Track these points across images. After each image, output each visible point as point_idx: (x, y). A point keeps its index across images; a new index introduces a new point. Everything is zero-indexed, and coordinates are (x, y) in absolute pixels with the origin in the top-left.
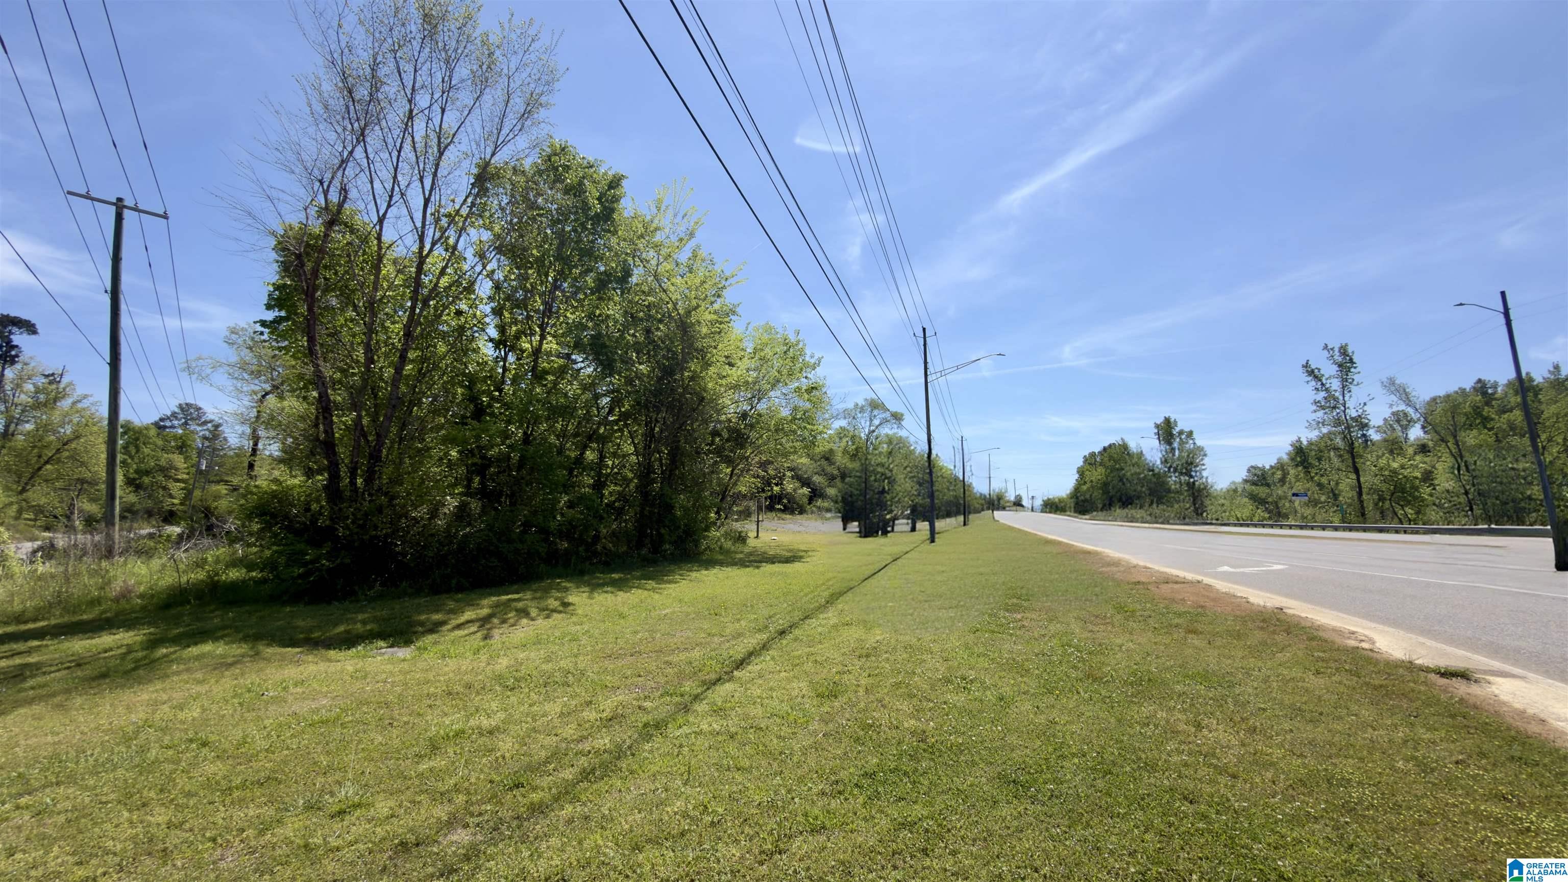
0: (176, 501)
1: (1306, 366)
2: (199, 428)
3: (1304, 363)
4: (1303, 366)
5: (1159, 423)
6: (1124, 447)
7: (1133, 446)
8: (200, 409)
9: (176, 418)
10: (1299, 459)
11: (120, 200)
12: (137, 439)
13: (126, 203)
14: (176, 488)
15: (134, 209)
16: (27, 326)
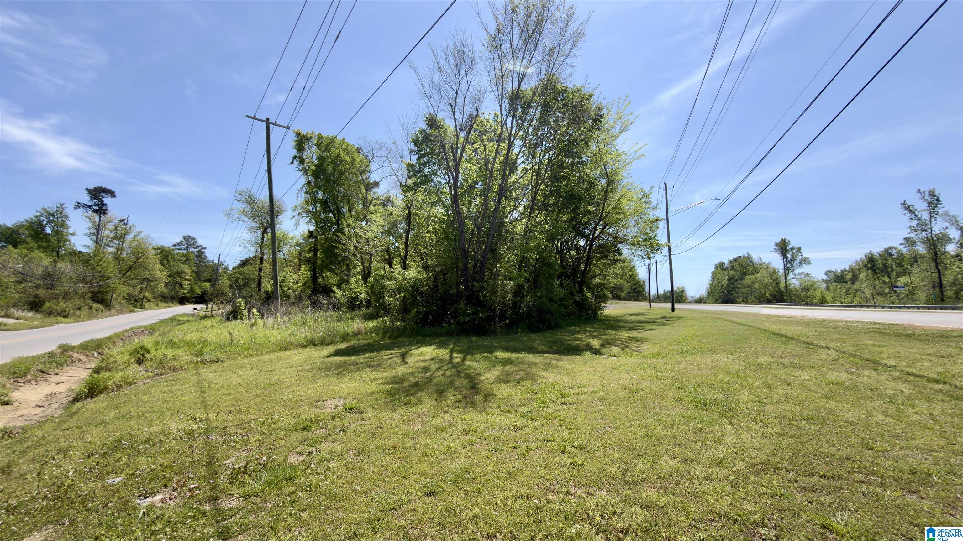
0: (185, 292)
1: (904, 204)
2: (194, 250)
3: (903, 202)
4: (901, 204)
5: (778, 242)
6: (749, 257)
7: (755, 257)
8: (195, 239)
9: (182, 244)
10: (869, 265)
11: (268, 119)
12: (167, 256)
13: (271, 121)
14: (185, 284)
15: (275, 124)
16: (112, 194)
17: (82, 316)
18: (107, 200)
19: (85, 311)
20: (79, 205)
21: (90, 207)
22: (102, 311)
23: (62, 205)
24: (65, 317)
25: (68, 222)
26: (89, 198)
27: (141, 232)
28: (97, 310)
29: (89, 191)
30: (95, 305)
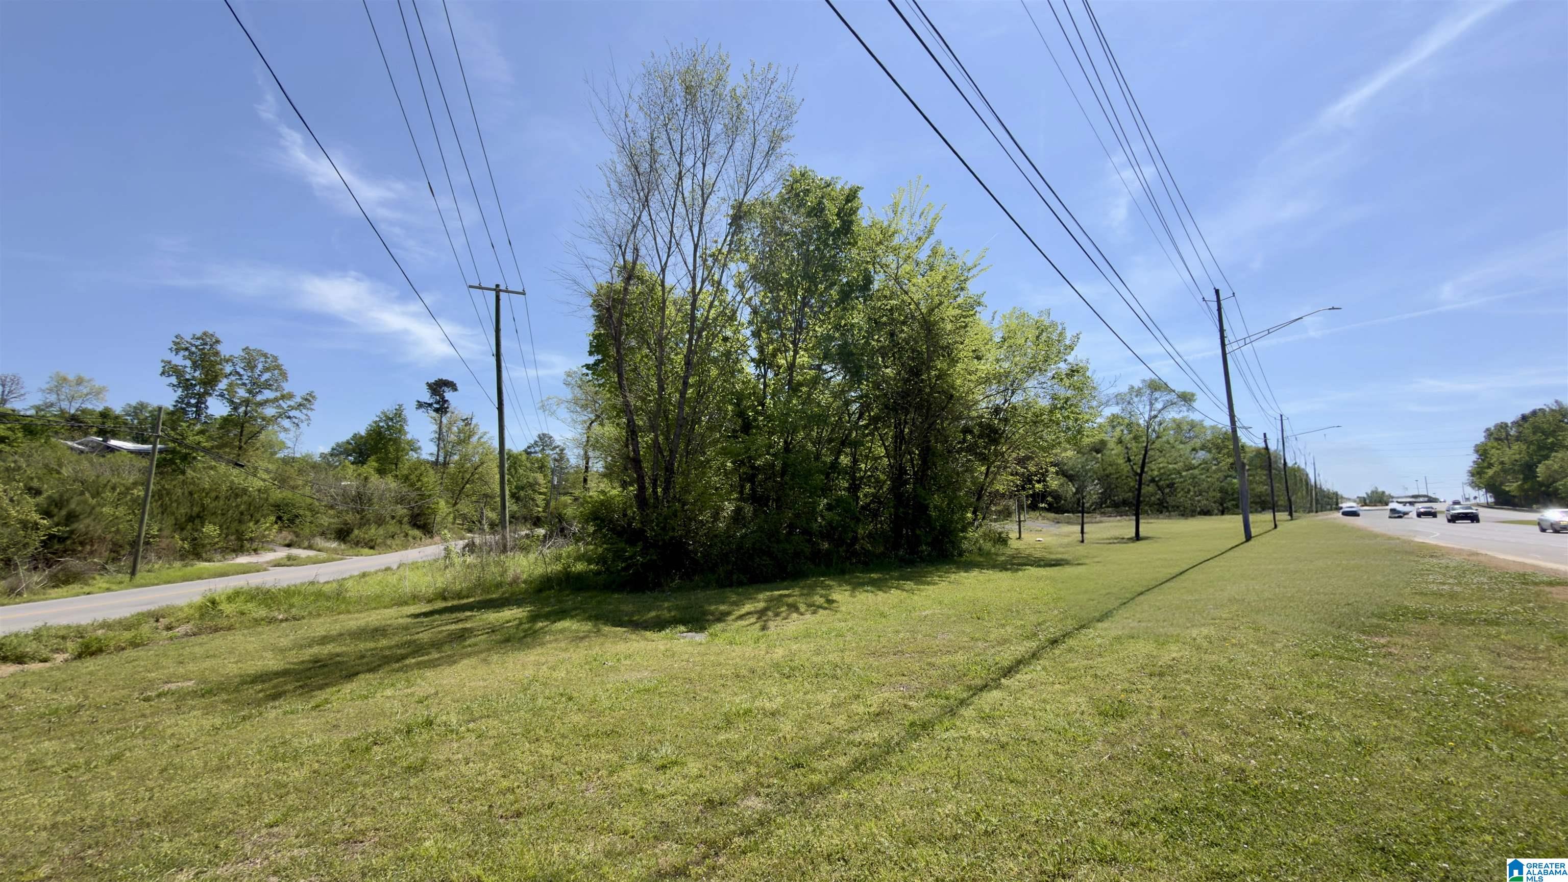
0: (540, 509)
2: (551, 452)
8: (551, 437)
9: (537, 445)
11: (497, 286)
12: (515, 463)
13: (501, 288)
14: (540, 499)
15: (507, 291)
16: (452, 386)
17: (394, 547)
18: (449, 395)
19: (398, 541)
20: (420, 405)
21: (430, 405)
22: (421, 539)
23: (400, 406)
24: (372, 548)
25: (406, 427)
26: (428, 395)
27: (485, 433)
28: (414, 538)
29: (429, 385)
30: (417, 533)
